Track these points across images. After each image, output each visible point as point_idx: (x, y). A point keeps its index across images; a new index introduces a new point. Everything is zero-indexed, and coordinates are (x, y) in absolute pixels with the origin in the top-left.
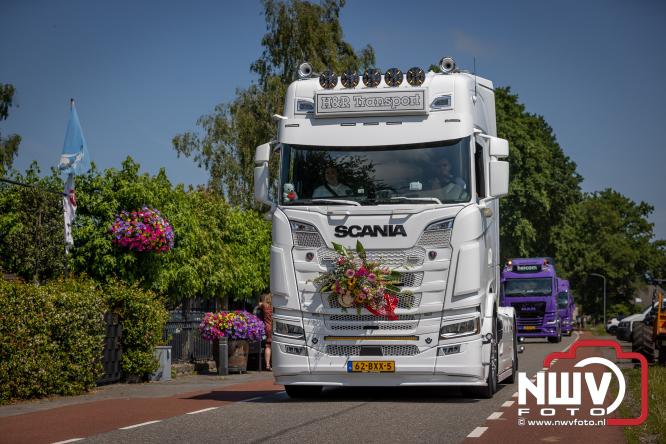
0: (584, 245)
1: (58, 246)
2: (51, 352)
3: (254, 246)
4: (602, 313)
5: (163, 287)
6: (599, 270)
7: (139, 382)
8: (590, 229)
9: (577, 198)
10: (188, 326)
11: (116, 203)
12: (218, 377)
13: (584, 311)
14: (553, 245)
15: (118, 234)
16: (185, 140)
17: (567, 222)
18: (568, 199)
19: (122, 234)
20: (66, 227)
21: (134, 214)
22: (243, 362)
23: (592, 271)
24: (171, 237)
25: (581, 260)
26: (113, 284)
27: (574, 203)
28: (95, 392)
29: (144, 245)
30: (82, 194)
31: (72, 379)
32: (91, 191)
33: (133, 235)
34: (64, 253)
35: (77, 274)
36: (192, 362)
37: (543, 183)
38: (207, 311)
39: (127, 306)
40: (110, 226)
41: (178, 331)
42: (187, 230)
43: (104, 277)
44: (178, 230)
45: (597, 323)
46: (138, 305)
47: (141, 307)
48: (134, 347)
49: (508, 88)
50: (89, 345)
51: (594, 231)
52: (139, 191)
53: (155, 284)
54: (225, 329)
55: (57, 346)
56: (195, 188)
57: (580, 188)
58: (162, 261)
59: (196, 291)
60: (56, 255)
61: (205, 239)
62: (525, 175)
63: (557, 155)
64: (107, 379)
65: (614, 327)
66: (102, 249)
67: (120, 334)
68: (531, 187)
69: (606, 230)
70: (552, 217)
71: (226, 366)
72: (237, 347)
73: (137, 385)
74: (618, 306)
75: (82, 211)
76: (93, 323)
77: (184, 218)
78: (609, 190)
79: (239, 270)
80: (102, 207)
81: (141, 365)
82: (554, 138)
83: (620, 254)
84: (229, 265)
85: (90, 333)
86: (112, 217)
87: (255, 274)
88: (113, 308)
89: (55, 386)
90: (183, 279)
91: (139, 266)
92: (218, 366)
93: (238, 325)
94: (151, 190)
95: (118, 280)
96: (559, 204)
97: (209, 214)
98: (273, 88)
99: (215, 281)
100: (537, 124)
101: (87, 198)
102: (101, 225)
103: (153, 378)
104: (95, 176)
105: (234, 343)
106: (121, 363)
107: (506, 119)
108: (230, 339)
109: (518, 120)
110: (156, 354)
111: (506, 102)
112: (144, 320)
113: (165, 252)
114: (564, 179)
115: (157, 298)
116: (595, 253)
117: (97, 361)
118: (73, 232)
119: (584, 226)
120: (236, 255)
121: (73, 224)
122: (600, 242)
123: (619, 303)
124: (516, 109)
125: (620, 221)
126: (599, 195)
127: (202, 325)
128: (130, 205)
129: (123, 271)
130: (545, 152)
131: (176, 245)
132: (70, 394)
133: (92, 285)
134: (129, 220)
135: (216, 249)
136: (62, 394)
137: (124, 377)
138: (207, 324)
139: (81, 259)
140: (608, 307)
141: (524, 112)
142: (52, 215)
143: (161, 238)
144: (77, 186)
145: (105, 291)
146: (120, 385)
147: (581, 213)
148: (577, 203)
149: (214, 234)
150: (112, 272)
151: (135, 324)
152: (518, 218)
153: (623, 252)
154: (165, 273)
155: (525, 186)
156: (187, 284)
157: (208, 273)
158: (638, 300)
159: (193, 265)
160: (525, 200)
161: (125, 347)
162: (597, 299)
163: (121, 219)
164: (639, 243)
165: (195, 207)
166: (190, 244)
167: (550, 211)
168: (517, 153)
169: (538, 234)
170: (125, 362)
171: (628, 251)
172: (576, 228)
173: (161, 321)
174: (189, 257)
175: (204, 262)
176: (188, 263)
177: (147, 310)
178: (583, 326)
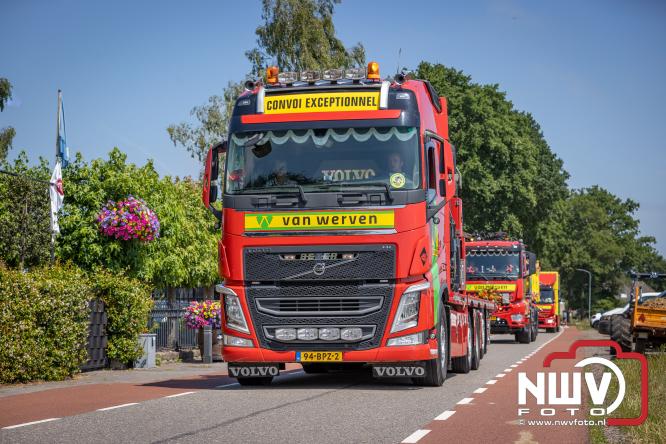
0: (570, 241)
1: (44, 234)
2: (36, 337)
4: (587, 308)
5: (149, 276)
6: (585, 266)
7: (124, 369)
8: (576, 226)
9: (564, 195)
10: (174, 315)
11: (102, 193)
12: (202, 365)
13: (571, 306)
14: (541, 240)
15: (104, 223)
16: (178, 131)
17: (555, 220)
18: (555, 196)
19: (109, 223)
20: (53, 215)
21: (120, 203)
23: (578, 266)
24: (157, 227)
25: (567, 255)
26: (99, 273)
27: (561, 201)
28: (80, 377)
29: (130, 234)
30: (69, 184)
31: (56, 365)
32: (77, 181)
33: (120, 224)
34: (49, 241)
35: (63, 262)
36: (177, 350)
37: (530, 179)
38: (192, 300)
39: (113, 295)
40: (96, 216)
41: (164, 320)
42: (173, 220)
43: (90, 265)
44: (164, 221)
45: (582, 318)
46: (123, 293)
47: (126, 295)
48: (119, 334)
49: (496, 86)
50: (74, 331)
51: (580, 228)
52: (125, 181)
53: (140, 273)
54: (209, 317)
55: (42, 332)
56: (182, 180)
57: (566, 185)
58: (148, 250)
59: (181, 280)
60: (42, 243)
61: (192, 228)
62: (512, 171)
63: (544, 151)
64: (90, 367)
65: (597, 322)
66: (88, 238)
67: (105, 322)
68: (518, 183)
69: (593, 228)
70: (539, 212)
73: (122, 372)
74: (604, 301)
75: (69, 200)
76: (79, 310)
77: (170, 208)
78: (596, 187)
80: (88, 197)
81: (126, 352)
82: (541, 135)
83: (606, 250)
85: (74, 320)
86: (98, 206)
88: (99, 296)
89: (40, 372)
90: (168, 269)
91: (125, 255)
92: (202, 355)
94: (138, 181)
95: (104, 268)
96: (548, 201)
97: (196, 205)
99: (200, 269)
100: (525, 121)
102: (87, 215)
104: (81, 167)
105: (218, 332)
106: (106, 350)
108: (214, 328)
109: (506, 117)
110: (141, 342)
111: (494, 98)
112: (129, 308)
113: (150, 241)
114: (551, 176)
115: (142, 286)
116: (581, 249)
117: (82, 347)
118: (59, 220)
119: (571, 221)
121: (60, 212)
122: (585, 238)
123: (605, 298)
124: (504, 106)
126: (586, 192)
127: (187, 313)
128: (116, 195)
129: (108, 259)
130: (532, 149)
131: (162, 234)
132: (54, 379)
133: (78, 272)
134: (115, 209)
135: (202, 240)
136: (46, 379)
137: (109, 364)
138: (192, 312)
140: (593, 302)
141: (513, 110)
142: (39, 204)
143: (147, 227)
144: (64, 176)
145: (91, 279)
146: (104, 371)
147: (568, 210)
148: (564, 199)
149: (200, 225)
150: (99, 260)
151: (120, 309)
152: (505, 213)
153: (609, 249)
154: (150, 262)
155: (512, 182)
156: (172, 273)
157: (194, 262)
158: (624, 296)
159: (178, 255)
160: (512, 196)
161: (110, 335)
162: (583, 295)
163: (108, 208)
164: (625, 240)
165: (181, 198)
166: (176, 234)
167: (537, 207)
168: (505, 149)
169: (525, 229)
170: (110, 349)
171: (614, 247)
172: (563, 225)
173: (146, 309)
174: (175, 246)
175: (190, 252)
176: (174, 252)
177: (132, 297)
178: (568, 321)
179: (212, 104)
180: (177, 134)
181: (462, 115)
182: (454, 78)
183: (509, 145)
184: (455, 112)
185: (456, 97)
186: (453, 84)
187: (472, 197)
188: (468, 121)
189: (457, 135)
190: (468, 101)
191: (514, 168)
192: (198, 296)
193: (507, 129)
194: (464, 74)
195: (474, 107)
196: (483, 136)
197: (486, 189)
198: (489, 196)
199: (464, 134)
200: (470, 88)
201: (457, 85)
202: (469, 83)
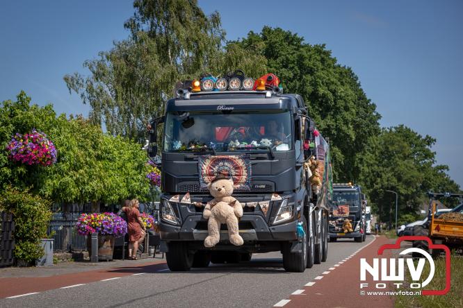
0: (381, 168)
3: (120, 163)
4: (395, 222)
5: (48, 193)
6: (393, 188)
7: (28, 266)
8: (386, 156)
9: (377, 132)
10: (68, 224)
11: (12, 127)
12: (90, 263)
13: (381, 220)
14: (358, 167)
15: (13, 151)
16: (72, 80)
17: (370, 152)
18: (369, 132)
19: (16, 151)
21: (26, 136)
22: (110, 253)
23: (388, 188)
24: (55, 154)
25: (379, 180)
26: (8, 190)
27: (374, 137)
29: (33, 160)
33: (25, 152)
36: (70, 252)
37: (350, 119)
38: (83, 213)
39: (19, 207)
40: (7, 145)
41: (61, 228)
42: (68, 149)
43: (2, 184)
44: (60, 149)
45: (390, 229)
46: (27, 206)
47: (30, 208)
48: (24, 239)
49: (324, 45)
51: (389, 158)
52: (30, 118)
53: (41, 190)
54: (96, 226)
56: (74, 116)
57: (378, 124)
58: (48, 173)
59: (74, 197)
61: (82, 155)
62: (336, 113)
63: (361, 97)
64: (3, 263)
65: (402, 231)
67: (13, 228)
68: (341, 122)
69: (399, 158)
70: (357, 146)
71: (97, 255)
72: (105, 241)
73: (27, 269)
74: (407, 216)
77: (65, 140)
78: (402, 126)
79: (108, 181)
81: (30, 253)
82: (359, 85)
83: (409, 175)
84: (100, 178)
86: (8, 138)
87: (121, 185)
88: (8, 208)
90: (64, 187)
91: (29, 177)
92: (90, 255)
93: (106, 223)
94: (40, 118)
95: (13, 186)
96: (363, 137)
97: (86, 137)
98: (141, 41)
99: (88, 188)
100: (346, 73)
103: (39, 263)
105: (103, 238)
106: (14, 251)
107: (322, 69)
108: (100, 235)
109: (331, 70)
110: (42, 245)
111: (322, 55)
112: (32, 218)
113: (50, 166)
114: (366, 117)
116: (390, 175)
119: (382, 153)
120: (107, 170)
122: (393, 166)
123: (408, 214)
124: (330, 62)
125: (410, 150)
126: (393, 130)
127: (78, 223)
128: (23, 129)
129: (16, 180)
130: (351, 95)
131: (59, 160)
134: (22, 141)
135: (90, 165)
137: (16, 262)
138: (82, 222)
140: (399, 217)
141: (336, 64)
143: (47, 155)
145: (3, 195)
147: (379, 144)
149: (89, 153)
151: (25, 221)
153: (412, 174)
154: (50, 182)
155: (336, 122)
156: (68, 191)
157: (84, 183)
158: (423, 212)
159: (72, 177)
160: (335, 132)
161: (17, 239)
162: (391, 211)
163: (16, 139)
164: (424, 168)
165: (74, 132)
166: (69, 160)
167: (355, 142)
168: (330, 95)
169: (346, 159)
170: (17, 251)
171: (416, 173)
172: (376, 155)
173: (46, 219)
174: (69, 170)
175: (80, 175)
176: (68, 175)
177: (34, 210)
178: (379, 231)
179: (100, 58)
180: (72, 83)
181: (296, 68)
182: (290, 39)
183: (334, 92)
184: (291, 65)
185: (292, 54)
186: (289, 43)
188: (301, 73)
189: (292, 84)
190: (301, 58)
191: (337, 110)
192: (87, 210)
193: (332, 80)
194: (298, 36)
195: (306, 62)
196: (312, 85)
199: (298, 84)
200: (303, 47)
201: (293, 45)
202: (302, 43)
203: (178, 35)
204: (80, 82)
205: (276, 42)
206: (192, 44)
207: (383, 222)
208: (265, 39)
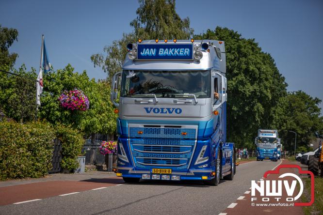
0: (287, 117)
1: (33, 106)
2: (27, 156)
4: (294, 150)
5: (82, 128)
6: (293, 130)
7: (69, 173)
8: (290, 109)
9: (285, 94)
10: (94, 147)
11: (62, 86)
12: (107, 172)
14: (272, 116)
15: (62, 101)
17: (280, 107)
18: (280, 95)
19: (64, 101)
20: (38, 96)
21: (70, 92)
23: (290, 130)
24: (88, 104)
25: (285, 124)
26: (59, 125)
27: (283, 98)
28: (48, 177)
29: (75, 107)
30: (46, 81)
31: (37, 170)
32: (50, 80)
33: (70, 102)
34: (35, 109)
35: (42, 120)
36: (95, 165)
37: (269, 86)
38: (103, 141)
39: (65, 136)
40: (58, 97)
41: (89, 149)
42: (96, 101)
43: (55, 121)
44: (91, 101)
45: (291, 155)
47: (71, 137)
48: (67, 156)
49: (254, 39)
50: (46, 154)
51: (292, 111)
52: (73, 81)
53: (79, 126)
54: (111, 149)
55: (30, 154)
56: (101, 81)
57: (286, 90)
58: (83, 115)
59: (98, 130)
60: (32, 110)
61: (104, 105)
62: (260, 82)
63: (276, 73)
64: (53, 171)
65: (299, 157)
66: (54, 108)
67: (61, 150)
68: (263, 88)
69: (298, 111)
70: (272, 103)
71: (111, 168)
73: (68, 175)
74: (302, 147)
75: (46, 89)
76: (48, 143)
77: (94, 95)
78: (300, 91)
80: (55, 88)
81: (70, 165)
82: (275, 65)
83: (304, 122)
84: (115, 119)
85: (46, 149)
86: (60, 93)
89: (29, 173)
90: (92, 124)
91: (72, 117)
92: (107, 168)
94: (79, 81)
95: (61, 123)
96: (276, 97)
97: (107, 94)
98: (141, 34)
99: (107, 125)
100: (267, 57)
101: (48, 83)
102: (54, 96)
103: (76, 171)
104: (52, 73)
105: (116, 157)
106: (61, 164)
107: (252, 54)
108: (114, 153)
109: (257, 55)
110: (78, 160)
111: (253, 46)
112: (73, 143)
113: (84, 111)
114: (279, 85)
115: (80, 133)
116: (292, 121)
117: (49, 162)
118: (40, 99)
119: (287, 108)
121: (41, 95)
122: (295, 116)
123: (302, 146)
124: (257, 50)
125: (305, 106)
126: (295, 93)
127: (101, 147)
128: (69, 87)
129: (63, 119)
130: (270, 71)
131: (90, 108)
132: (35, 177)
133: (48, 125)
134: (68, 95)
135: (109, 111)
136: (31, 177)
137: (62, 170)
138: (103, 146)
139: (44, 112)
140: (297, 148)
141: (261, 51)
142: (31, 90)
143: (83, 104)
144: (43, 77)
145: (55, 128)
146: (59, 174)
147: (286, 102)
148: (284, 96)
149: (108, 103)
150: (59, 119)
151: (68, 145)
152: (255, 103)
153: (306, 121)
154: (84, 121)
155: (260, 87)
156: (94, 127)
157: (105, 122)
158: (312, 145)
159: (98, 118)
160: (259, 94)
161: (63, 156)
162: (292, 144)
163: (64, 94)
164: (314, 117)
165: (100, 90)
166: (97, 108)
167: (271, 100)
168: (257, 71)
169: (265, 111)
170: (63, 163)
171: (308, 121)
172: (283, 109)
173: (81, 144)
174: (96, 114)
175: (103, 117)
176: (95, 117)
177: (75, 138)
178: (284, 156)
179: (114, 45)
181: (236, 53)
182: (233, 35)
183: (259, 69)
184: (233, 51)
185: (234, 45)
186: (232, 38)
187: (240, 94)
188: (239, 56)
190: (239, 47)
192: (104, 138)
194: (238, 33)
195: (243, 49)
196: (246, 64)
197: (247, 90)
198: (248, 94)
199: (237, 63)
200: (241, 40)
201: (235, 38)
202: (240, 38)
203: (164, 31)
204: (101, 58)
205: (224, 37)
206: (172, 36)
207: (287, 151)
208: (217, 34)
